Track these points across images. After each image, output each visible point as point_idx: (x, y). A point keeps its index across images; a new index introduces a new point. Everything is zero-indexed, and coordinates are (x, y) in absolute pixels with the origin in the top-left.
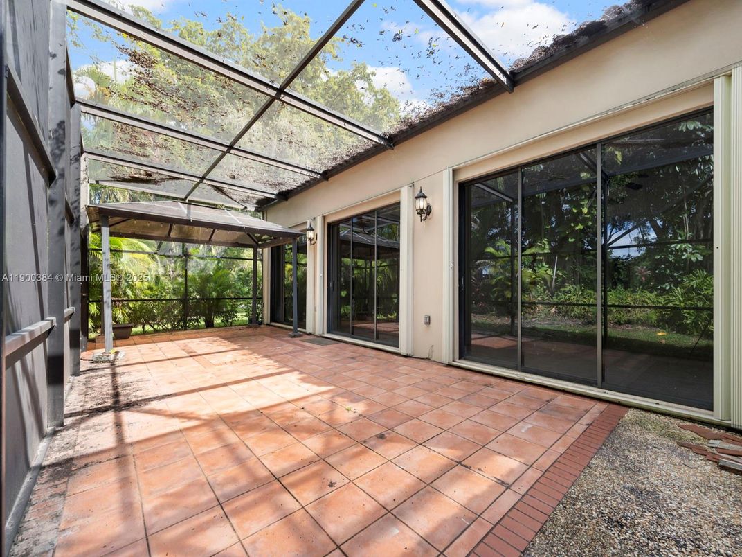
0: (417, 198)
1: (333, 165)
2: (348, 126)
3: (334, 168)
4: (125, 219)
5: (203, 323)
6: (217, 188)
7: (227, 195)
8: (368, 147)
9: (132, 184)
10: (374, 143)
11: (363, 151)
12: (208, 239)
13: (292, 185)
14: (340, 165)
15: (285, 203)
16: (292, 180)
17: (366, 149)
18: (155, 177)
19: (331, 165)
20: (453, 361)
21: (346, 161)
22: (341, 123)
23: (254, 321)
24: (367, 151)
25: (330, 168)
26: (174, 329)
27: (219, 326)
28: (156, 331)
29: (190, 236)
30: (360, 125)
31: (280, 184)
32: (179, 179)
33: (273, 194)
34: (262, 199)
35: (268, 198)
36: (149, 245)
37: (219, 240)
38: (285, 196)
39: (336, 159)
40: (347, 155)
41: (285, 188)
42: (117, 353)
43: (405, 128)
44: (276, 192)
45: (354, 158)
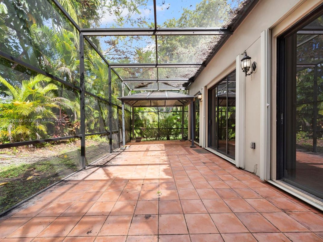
0: (242, 61)
1: (205, 57)
2: (196, 33)
3: (207, 59)
4: (137, 101)
5: (166, 138)
6: (165, 83)
7: (171, 86)
8: (218, 40)
9: (141, 88)
10: (220, 36)
11: (216, 43)
12: (164, 105)
13: (192, 75)
14: (209, 56)
15: (194, 83)
16: (191, 72)
17: (218, 42)
18: (145, 84)
19: (204, 58)
20: (271, 179)
21: (210, 53)
22: (191, 33)
23: (185, 139)
24: (219, 42)
25: (205, 60)
26: (156, 140)
27: (172, 140)
28: (151, 140)
29: (158, 104)
30: (205, 29)
31: (187, 75)
32: (151, 83)
33: (187, 81)
34: (184, 84)
35: (186, 83)
36: (153, 109)
37: (168, 104)
38: (192, 80)
39: (204, 54)
40: (209, 49)
41: (190, 76)
42: (126, 147)
43: (235, 16)
44: (188, 79)
45: (214, 49)
